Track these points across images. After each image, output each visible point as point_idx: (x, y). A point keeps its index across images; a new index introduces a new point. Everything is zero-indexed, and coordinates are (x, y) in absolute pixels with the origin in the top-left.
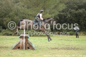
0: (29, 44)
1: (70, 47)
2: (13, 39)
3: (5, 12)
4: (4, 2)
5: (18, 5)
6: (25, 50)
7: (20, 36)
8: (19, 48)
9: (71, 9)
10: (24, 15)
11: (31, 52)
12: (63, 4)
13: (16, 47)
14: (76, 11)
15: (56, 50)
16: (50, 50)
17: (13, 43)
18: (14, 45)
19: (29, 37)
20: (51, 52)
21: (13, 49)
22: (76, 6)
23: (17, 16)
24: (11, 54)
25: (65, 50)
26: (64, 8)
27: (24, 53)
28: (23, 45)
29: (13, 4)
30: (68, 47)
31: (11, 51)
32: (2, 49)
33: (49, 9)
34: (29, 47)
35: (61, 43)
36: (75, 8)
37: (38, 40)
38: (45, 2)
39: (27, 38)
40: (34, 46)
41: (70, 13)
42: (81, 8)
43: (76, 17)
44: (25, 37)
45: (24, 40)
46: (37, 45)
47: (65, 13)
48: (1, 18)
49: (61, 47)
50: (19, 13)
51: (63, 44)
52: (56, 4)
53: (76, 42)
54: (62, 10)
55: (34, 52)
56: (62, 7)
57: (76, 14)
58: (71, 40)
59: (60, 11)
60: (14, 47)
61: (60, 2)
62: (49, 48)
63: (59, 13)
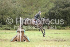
0: (25, 37)
1: (59, 39)
2: (11, 33)
3: (5, 10)
4: (3, 3)
5: (15, 5)
6: (22, 42)
7: (17, 31)
8: (16, 40)
9: (59, 7)
10: (21, 13)
11: (26, 44)
12: (52, 3)
13: (14, 40)
14: (63, 9)
15: (47, 42)
16: (42, 42)
17: (11, 36)
18: (13, 38)
19: (24, 31)
20: (43, 43)
21: (12, 41)
22: (63, 5)
23: (15, 13)
24: (10, 45)
25: (55, 42)
26: (53, 7)
27: (21, 45)
28: (20, 38)
29: (11, 4)
30: (57, 39)
31: (10, 43)
32: (3, 41)
33: (41, 8)
34: (25, 39)
35: (51, 36)
36: (62, 6)
37: (32, 33)
38: (37, 2)
39: (23, 32)
40: (28, 38)
41: (58, 10)
42: (67, 7)
43: (63, 14)
44: (22, 31)
45: (21, 34)
46: (32, 38)
47: (54, 10)
48: (2, 16)
49: (51, 39)
50: (16, 11)
51: (53, 37)
52: (47, 4)
53: (63, 35)
54: (52, 8)
55: (29, 43)
56: (52, 6)
57: (63, 12)
58: (59, 34)
59: (50, 9)
60: (12, 39)
61: (50, 2)
62: (41, 40)
63: (49, 11)
